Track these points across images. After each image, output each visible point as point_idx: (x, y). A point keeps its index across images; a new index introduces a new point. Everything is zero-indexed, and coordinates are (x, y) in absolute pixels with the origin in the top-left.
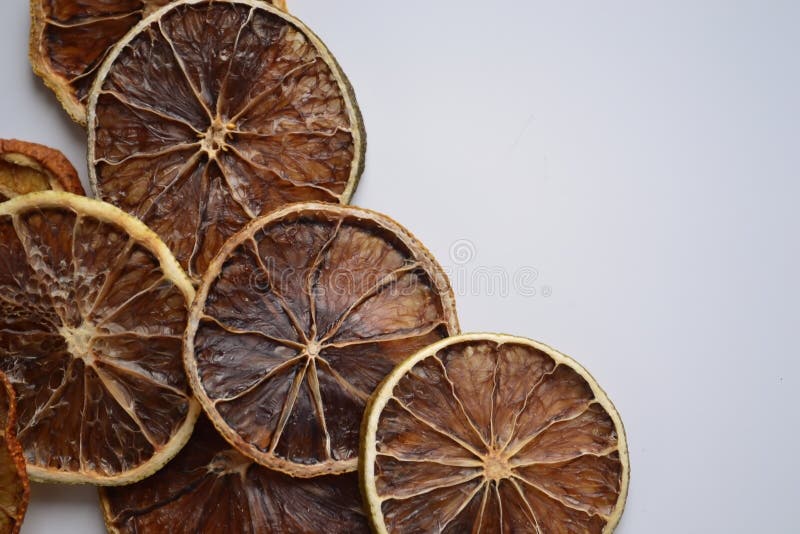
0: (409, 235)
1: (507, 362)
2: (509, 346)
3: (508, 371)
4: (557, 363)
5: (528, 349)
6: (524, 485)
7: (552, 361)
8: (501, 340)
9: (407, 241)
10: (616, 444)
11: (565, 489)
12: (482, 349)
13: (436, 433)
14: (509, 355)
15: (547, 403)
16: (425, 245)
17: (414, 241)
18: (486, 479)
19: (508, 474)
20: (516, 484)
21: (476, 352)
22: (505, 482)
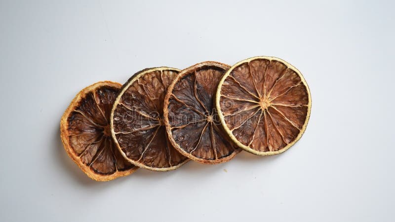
0: (219, 63)
1: (253, 67)
2: (252, 61)
3: (255, 70)
4: (270, 60)
5: (259, 60)
6: (276, 106)
7: (268, 61)
8: (249, 61)
9: (220, 66)
10: (301, 80)
11: (290, 102)
12: (243, 67)
13: (240, 101)
14: (253, 65)
15: (272, 76)
16: (226, 64)
17: (222, 64)
18: (263, 110)
19: (269, 105)
20: (273, 107)
21: (242, 68)
22: (269, 108)
